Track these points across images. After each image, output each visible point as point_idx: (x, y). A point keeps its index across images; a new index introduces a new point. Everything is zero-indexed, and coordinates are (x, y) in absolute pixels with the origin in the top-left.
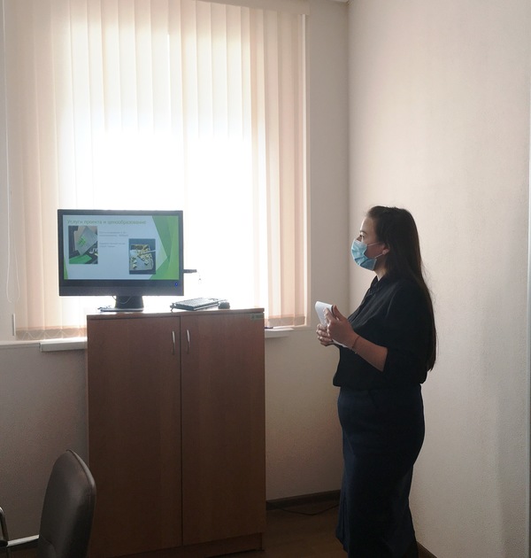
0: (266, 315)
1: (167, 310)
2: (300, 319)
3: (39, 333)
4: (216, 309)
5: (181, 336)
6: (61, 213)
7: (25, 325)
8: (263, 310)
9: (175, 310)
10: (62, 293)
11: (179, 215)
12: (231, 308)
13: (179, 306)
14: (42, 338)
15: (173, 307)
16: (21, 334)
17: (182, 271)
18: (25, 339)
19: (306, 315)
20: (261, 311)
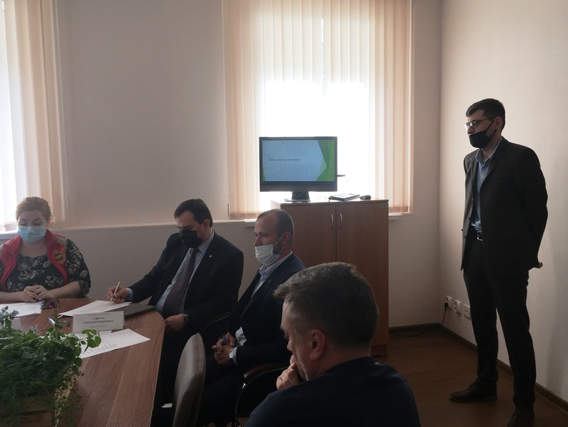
0: (390, 204)
1: (327, 201)
2: (405, 208)
3: (243, 216)
4: (359, 200)
5: (337, 217)
6: (262, 139)
7: (235, 210)
8: (388, 201)
9: (331, 201)
10: (262, 190)
11: (334, 140)
12: (371, 199)
13: (334, 198)
14: (245, 218)
15: (330, 199)
16: (233, 216)
17: (336, 176)
18: (236, 219)
19: (409, 206)
20: (386, 202)
